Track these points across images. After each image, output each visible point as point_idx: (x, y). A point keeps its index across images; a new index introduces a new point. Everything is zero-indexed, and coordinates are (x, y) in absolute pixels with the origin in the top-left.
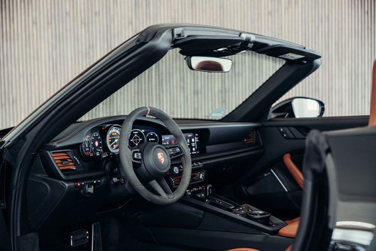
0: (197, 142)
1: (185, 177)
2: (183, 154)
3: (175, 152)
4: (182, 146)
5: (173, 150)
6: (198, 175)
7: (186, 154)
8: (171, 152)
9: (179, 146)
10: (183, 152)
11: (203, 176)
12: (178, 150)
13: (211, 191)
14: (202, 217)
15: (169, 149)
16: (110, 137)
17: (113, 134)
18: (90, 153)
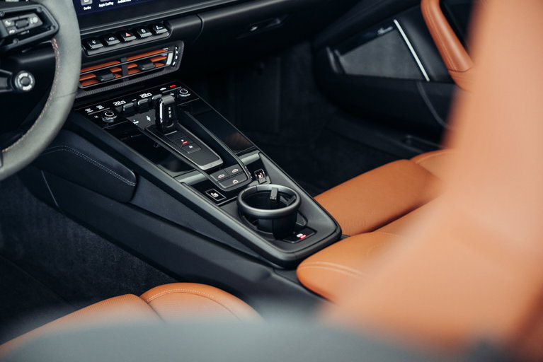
1: (53, 100)
2: (52, 31)
3: (24, 27)
4: (48, 7)
5: (15, 21)
6: (164, 55)
7: (62, 32)
8: (7, 28)
9: (39, 10)
10: (54, 27)
11: (176, 57)
12: (34, 20)
13: (170, 112)
14: (133, 184)
15: (4, 21)
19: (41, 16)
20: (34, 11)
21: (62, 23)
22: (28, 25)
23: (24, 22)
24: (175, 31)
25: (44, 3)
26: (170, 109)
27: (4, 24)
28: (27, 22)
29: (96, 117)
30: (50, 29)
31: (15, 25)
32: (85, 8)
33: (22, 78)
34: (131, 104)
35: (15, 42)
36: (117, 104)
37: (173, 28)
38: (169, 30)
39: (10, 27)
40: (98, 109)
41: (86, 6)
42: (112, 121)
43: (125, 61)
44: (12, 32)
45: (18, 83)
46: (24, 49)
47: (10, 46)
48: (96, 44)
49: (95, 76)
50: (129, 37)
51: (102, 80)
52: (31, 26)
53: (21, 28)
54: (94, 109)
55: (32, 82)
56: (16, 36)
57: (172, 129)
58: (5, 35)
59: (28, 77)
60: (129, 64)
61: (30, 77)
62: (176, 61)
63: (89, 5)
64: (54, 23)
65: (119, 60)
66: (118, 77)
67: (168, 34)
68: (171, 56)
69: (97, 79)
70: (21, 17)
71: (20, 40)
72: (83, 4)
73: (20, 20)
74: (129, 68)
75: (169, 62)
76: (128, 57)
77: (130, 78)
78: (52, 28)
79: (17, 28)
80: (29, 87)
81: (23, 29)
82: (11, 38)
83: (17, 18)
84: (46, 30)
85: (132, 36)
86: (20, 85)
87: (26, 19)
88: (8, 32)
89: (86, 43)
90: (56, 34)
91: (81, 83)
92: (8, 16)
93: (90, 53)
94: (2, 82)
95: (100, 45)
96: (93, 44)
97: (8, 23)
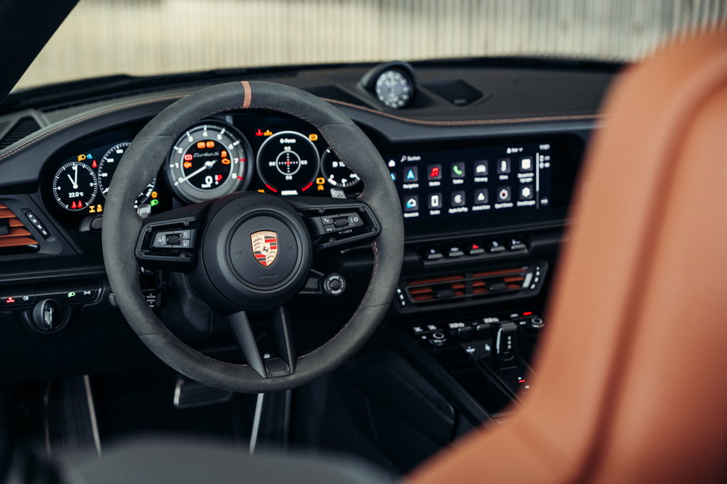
0: (542, 171)
1: (362, 310)
2: (373, 233)
3: (343, 226)
4: (372, 207)
5: (334, 219)
6: (523, 274)
7: (384, 234)
8: (325, 225)
9: (362, 210)
10: (376, 229)
11: (537, 280)
12: (355, 220)
13: (509, 342)
14: (452, 422)
15: (322, 217)
16: (186, 154)
17: (201, 145)
18: (91, 205)
19: (363, 216)
20: (356, 210)
21: (385, 226)
22: (348, 224)
23: (344, 221)
24: (536, 248)
25: (368, 203)
26: (509, 338)
27: (322, 221)
28: (347, 221)
29: (424, 337)
30: (371, 231)
31: (334, 223)
32: (433, 212)
33: (333, 280)
34: (469, 328)
35: (331, 240)
36: (453, 326)
37: (533, 244)
38: (528, 246)
39: (328, 225)
40: (429, 329)
41: (434, 210)
42: (440, 344)
43: (469, 278)
44: (329, 230)
45: (327, 286)
46: (343, 249)
47: (325, 245)
48: (435, 253)
49: (431, 290)
50: (476, 250)
51: (439, 296)
52: (351, 225)
53: (339, 227)
54: (425, 328)
55: (342, 287)
56: (334, 235)
57: (510, 364)
58: (322, 232)
59: (339, 280)
60: (475, 281)
62: (535, 283)
63: (437, 209)
64: (376, 224)
65: (463, 275)
66: (459, 295)
67: (526, 251)
68: (529, 277)
69: (433, 294)
70: (341, 215)
71: (337, 240)
72: (430, 208)
73: (339, 218)
74: (475, 285)
75: (526, 284)
76: (474, 273)
77: (475, 298)
78: (373, 230)
79: (336, 226)
80: (338, 292)
81: (342, 228)
82: (327, 236)
83: (336, 216)
84: (366, 231)
85: (480, 248)
86: (329, 288)
87: (346, 218)
88: (325, 230)
89: (423, 251)
90: (376, 237)
91: (414, 296)
92: (327, 213)
93: (426, 263)
94: (312, 283)
95: (440, 256)
96: (432, 254)
97: (326, 220)
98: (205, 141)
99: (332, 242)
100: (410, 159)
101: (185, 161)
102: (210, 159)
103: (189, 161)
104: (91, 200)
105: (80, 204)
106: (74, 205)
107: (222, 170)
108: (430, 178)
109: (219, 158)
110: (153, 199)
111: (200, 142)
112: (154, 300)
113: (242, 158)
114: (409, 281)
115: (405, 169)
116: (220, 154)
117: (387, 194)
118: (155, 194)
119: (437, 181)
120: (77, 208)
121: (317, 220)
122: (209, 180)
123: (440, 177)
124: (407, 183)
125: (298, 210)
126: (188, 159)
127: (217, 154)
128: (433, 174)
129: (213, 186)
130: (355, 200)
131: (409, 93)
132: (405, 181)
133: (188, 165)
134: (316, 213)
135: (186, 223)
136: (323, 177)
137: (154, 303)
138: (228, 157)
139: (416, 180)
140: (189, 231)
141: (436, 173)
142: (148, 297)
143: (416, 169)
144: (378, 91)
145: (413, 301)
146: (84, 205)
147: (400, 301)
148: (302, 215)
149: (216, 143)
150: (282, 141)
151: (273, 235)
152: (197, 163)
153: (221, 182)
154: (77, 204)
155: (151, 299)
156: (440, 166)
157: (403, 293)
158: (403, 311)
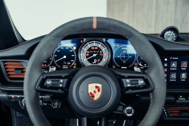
5: (132, 81)
8: (127, 83)
9: (145, 78)
10: (152, 87)
12: (141, 82)
15: (126, 79)
16: (87, 51)
17: (93, 48)
18: (50, 66)
19: (146, 81)
20: (142, 78)
21: (156, 86)
22: (138, 84)
25: (149, 75)
27: (126, 81)
28: (137, 82)
30: (149, 88)
31: (131, 83)
32: (182, 80)
33: (128, 109)
35: (130, 90)
39: (128, 83)
41: (183, 79)
44: (129, 85)
46: (137, 94)
47: (127, 92)
49: (179, 112)
51: (182, 115)
55: (133, 113)
56: (131, 88)
58: (126, 86)
59: (131, 110)
61: (132, 110)
63: (184, 79)
64: (152, 85)
69: (180, 114)
70: (135, 79)
71: (132, 90)
72: (181, 78)
73: (134, 80)
80: (131, 115)
81: (135, 85)
82: (128, 88)
83: (133, 79)
84: (147, 88)
86: (126, 113)
87: (137, 80)
88: (127, 85)
89: (177, 96)
90: (152, 91)
91: (171, 113)
92: (129, 77)
93: (177, 101)
94: (120, 108)
95: (184, 99)
96: (181, 98)
97: (128, 81)
98: (94, 47)
99: (130, 91)
100: (174, 58)
101: (86, 53)
102: (95, 53)
103: (88, 54)
104: (50, 64)
105: (45, 65)
106: (43, 65)
107: (100, 57)
108: (182, 67)
109: (99, 53)
110: (75, 66)
111: (92, 47)
112: (57, 105)
113: (107, 53)
114: (169, 107)
115: (171, 62)
116: (100, 52)
117: (159, 71)
118: (75, 64)
119: (185, 68)
120: (45, 67)
121: (124, 80)
122: (95, 61)
123: (186, 66)
124: (172, 68)
125: (116, 75)
126: (88, 53)
127: (98, 52)
128: (183, 65)
129: (97, 63)
130: (144, 73)
131: (176, 38)
132: (171, 67)
133: (88, 55)
134: (124, 77)
135: (63, 76)
136: (137, 63)
137: (57, 106)
138: (102, 53)
139: (176, 67)
140: (63, 80)
141: (185, 65)
142: (55, 103)
143: (176, 62)
144: (165, 37)
145: (171, 115)
146: (47, 65)
147: (165, 114)
148: (118, 77)
149: (98, 48)
150: (123, 48)
151: (100, 86)
152: (91, 54)
153: (100, 62)
154: (44, 65)
155: (56, 104)
156: (187, 62)
157: (167, 111)
158: (166, 119)
